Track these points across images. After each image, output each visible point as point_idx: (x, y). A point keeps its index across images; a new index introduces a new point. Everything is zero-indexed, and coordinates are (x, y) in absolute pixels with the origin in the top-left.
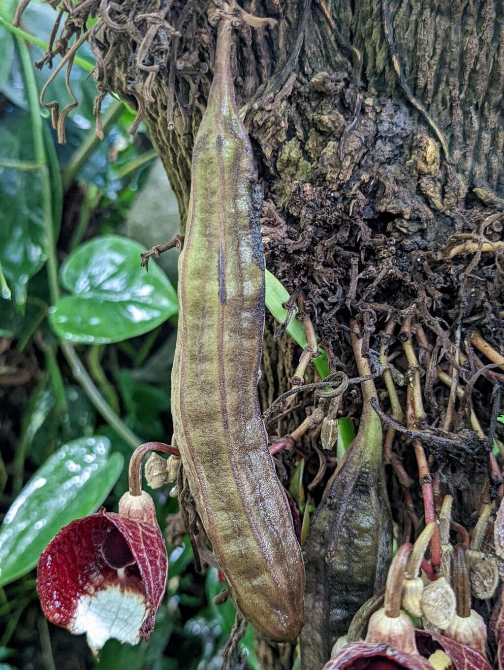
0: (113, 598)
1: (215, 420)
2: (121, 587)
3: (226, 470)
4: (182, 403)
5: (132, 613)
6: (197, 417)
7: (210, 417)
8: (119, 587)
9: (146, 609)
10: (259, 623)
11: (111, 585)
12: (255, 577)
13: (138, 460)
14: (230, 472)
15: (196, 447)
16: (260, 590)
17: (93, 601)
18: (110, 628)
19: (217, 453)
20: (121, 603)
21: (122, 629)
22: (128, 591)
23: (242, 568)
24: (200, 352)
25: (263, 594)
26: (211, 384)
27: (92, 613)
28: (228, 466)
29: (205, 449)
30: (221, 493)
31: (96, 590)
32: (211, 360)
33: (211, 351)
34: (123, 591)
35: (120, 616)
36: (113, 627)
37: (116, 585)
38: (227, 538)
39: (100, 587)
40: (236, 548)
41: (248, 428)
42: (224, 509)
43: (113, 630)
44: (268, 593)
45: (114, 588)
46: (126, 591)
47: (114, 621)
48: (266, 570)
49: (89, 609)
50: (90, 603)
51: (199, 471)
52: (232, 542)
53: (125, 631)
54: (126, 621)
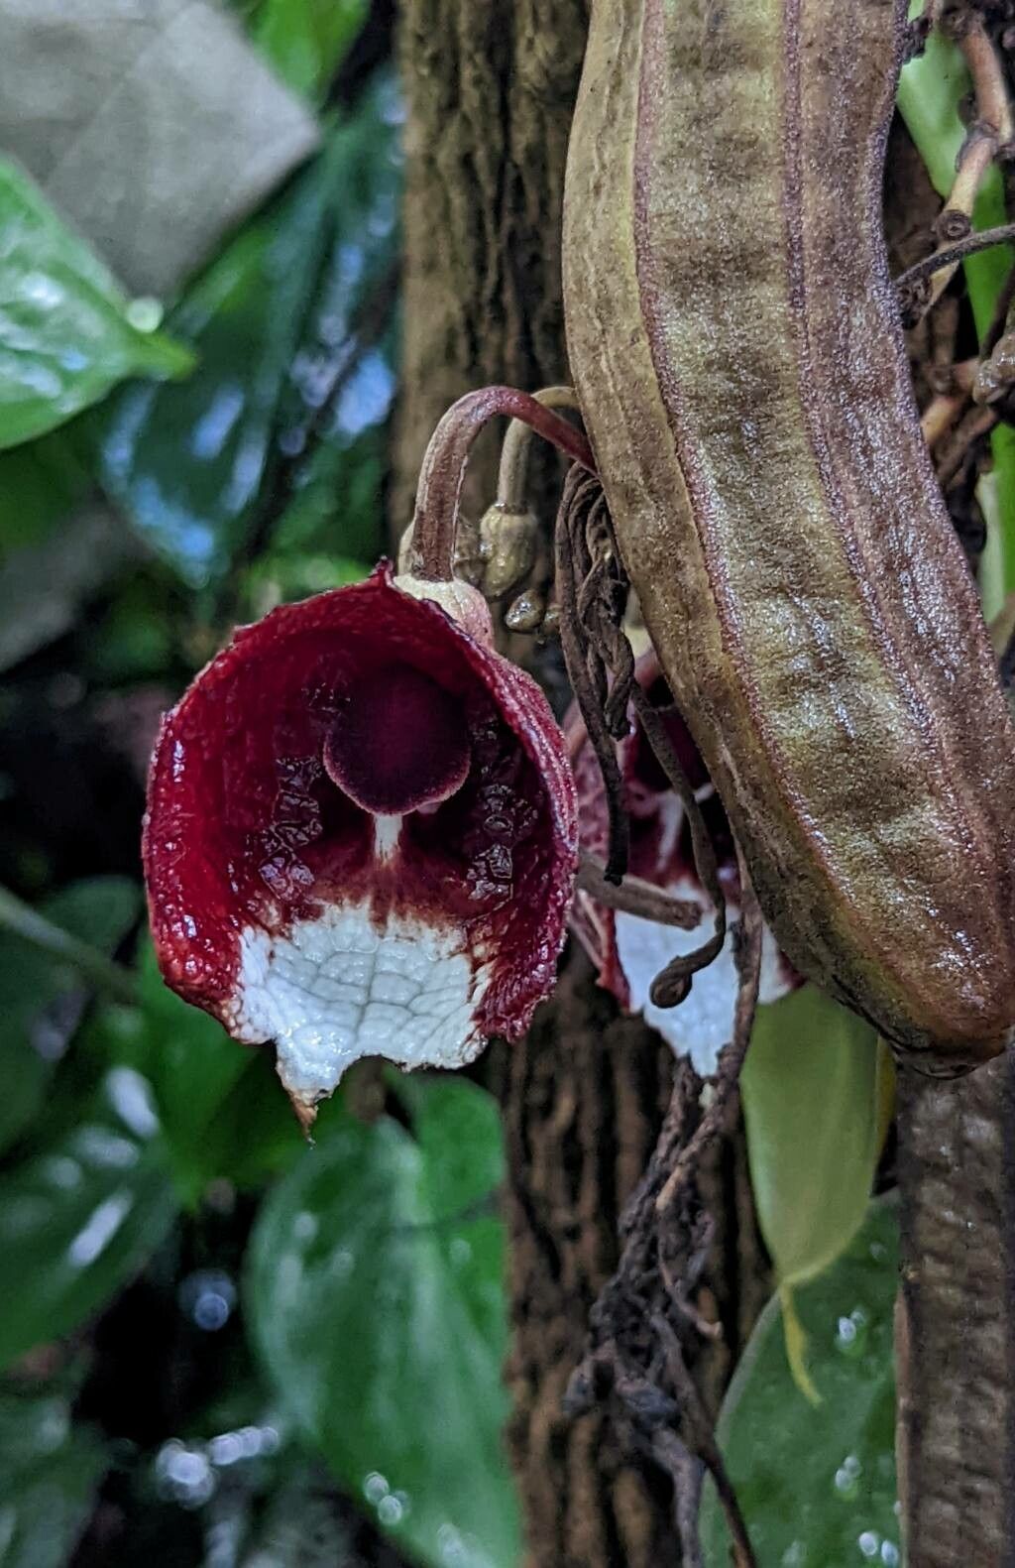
0: (347, 941)
1: (761, 276)
2: (374, 906)
3: (785, 457)
4: (641, 215)
5: (421, 986)
6: (695, 265)
7: (746, 264)
8: (366, 904)
9: (474, 969)
10: (897, 978)
11: (337, 901)
12: (890, 813)
13: (458, 442)
14: (804, 463)
15: (686, 377)
16: (907, 862)
17: (279, 952)
18: (356, 1030)
19: (760, 397)
20: (375, 957)
21: (400, 1028)
22: (402, 915)
23: (842, 789)
24: (713, 35)
25: (919, 873)
26: (751, 144)
27: (284, 984)
28: (798, 441)
29: (719, 382)
30: (773, 535)
31: (287, 918)
32: (755, 62)
33: (754, 30)
34: (380, 920)
35: (380, 992)
36: (367, 1024)
37: (356, 899)
38: (789, 688)
39: (300, 909)
40: (826, 720)
41: (856, 322)
42: (781, 589)
43: (366, 1031)
44: (938, 869)
45: (348, 910)
46: (391, 918)
47: (362, 1009)
48: (931, 792)
49: (271, 973)
50: (272, 955)
51: (692, 461)
52: (809, 702)
53: (414, 1032)
54: (406, 1007)
